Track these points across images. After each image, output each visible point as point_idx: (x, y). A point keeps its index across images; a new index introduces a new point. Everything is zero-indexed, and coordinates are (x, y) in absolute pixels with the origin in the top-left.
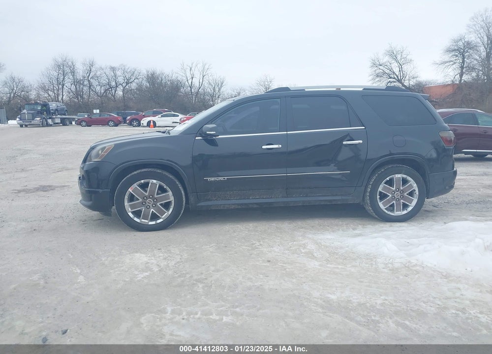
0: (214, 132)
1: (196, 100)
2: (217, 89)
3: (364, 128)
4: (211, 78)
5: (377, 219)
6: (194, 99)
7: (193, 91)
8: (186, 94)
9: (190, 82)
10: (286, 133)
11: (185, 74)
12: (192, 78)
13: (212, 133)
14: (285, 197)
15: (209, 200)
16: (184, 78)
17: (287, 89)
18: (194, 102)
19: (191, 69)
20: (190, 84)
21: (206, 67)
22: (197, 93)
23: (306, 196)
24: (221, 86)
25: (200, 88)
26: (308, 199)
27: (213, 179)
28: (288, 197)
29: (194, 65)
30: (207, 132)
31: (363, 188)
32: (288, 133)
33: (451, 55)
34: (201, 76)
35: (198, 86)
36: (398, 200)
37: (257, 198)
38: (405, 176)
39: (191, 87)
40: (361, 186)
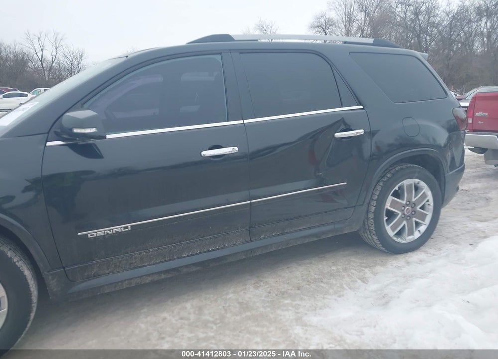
0: (94, 130)
1: (49, 76)
2: (76, 63)
3: (361, 107)
4: (65, 50)
5: (385, 252)
6: (47, 74)
7: (44, 65)
8: (36, 70)
9: (40, 55)
10: (241, 122)
11: (33, 45)
12: (42, 51)
13: (88, 131)
14: (247, 242)
15: (95, 276)
16: (32, 51)
17: (227, 38)
18: (47, 78)
19: (39, 39)
20: (40, 58)
21: (59, 37)
22: (51, 68)
23: (282, 234)
24: (81, 59)
25: (53, 63)
26: (285, 238)
27: (100, 232)
28: (252, 241)
29: (43, 35)
30: (76, 130)
31: (364, 208)
32: (245, 121)
33: (314, 31)
34: (54, 48)
35: (51, 60)
36: (408, 218)
37: (197, 254)
38: (417, 181)
39: (41, 61)
40: (362, 205)
